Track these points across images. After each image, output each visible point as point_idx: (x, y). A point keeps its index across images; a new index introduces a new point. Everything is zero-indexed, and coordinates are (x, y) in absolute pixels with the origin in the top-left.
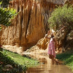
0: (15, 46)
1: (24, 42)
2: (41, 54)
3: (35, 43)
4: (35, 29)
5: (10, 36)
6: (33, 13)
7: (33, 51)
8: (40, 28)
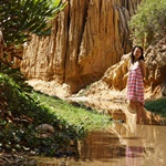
0: (52, 83)
1: (74, 73)
2: (114, 100)
3: (97, 76)
4: (98, 42)
5: (42, 59)
6: (94, 5)
7: (94, 93)
8: (109, 41)
